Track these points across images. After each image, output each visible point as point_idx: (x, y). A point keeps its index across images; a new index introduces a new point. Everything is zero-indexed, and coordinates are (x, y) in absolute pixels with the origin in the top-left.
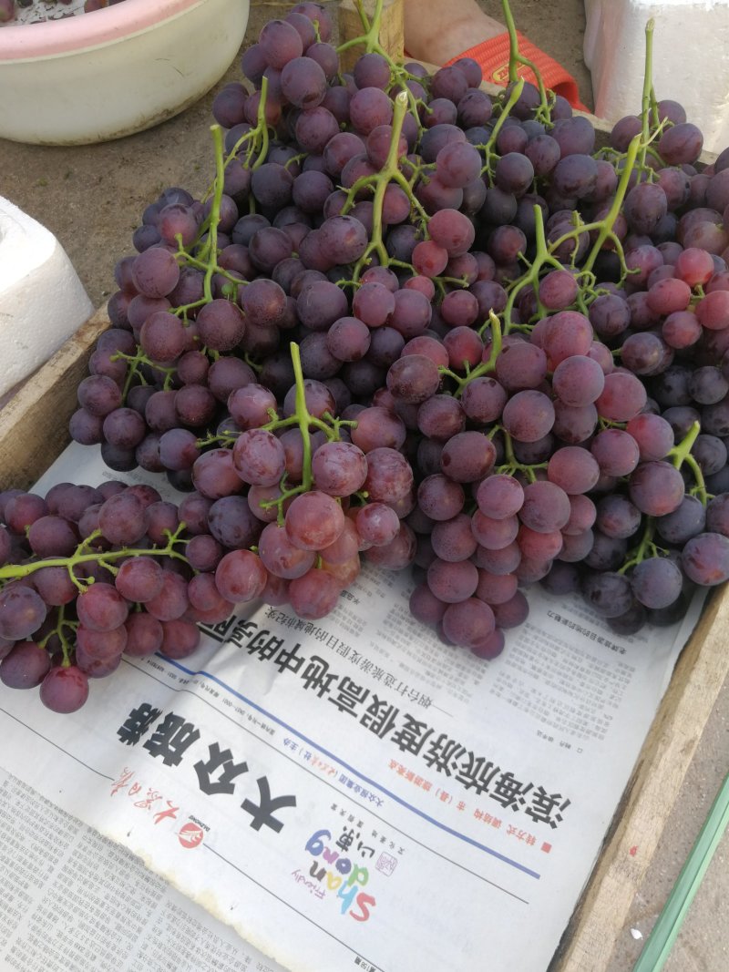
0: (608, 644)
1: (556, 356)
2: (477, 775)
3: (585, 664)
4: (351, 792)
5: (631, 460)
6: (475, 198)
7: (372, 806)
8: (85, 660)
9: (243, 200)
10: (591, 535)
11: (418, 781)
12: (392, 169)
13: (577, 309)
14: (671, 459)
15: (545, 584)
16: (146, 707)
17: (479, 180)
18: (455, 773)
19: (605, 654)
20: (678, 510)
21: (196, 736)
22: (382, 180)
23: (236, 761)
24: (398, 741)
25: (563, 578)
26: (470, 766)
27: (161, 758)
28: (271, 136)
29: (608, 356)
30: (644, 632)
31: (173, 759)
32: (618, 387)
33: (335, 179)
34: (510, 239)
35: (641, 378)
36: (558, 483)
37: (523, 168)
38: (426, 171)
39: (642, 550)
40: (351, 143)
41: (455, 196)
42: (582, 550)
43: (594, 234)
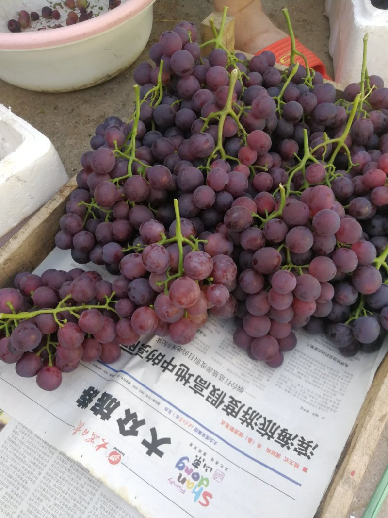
0: (339, 361)
1: (315, 209)
2: (268, 429)
3: (327, 371)
4: (200, 437)
5: (353, 265)
6: (272, 124)
7: (211, 444)
8: (61, 363)
9: (149, 123)
10: (331, 303)
11: (236, 432)
12: (229, 109)
13: (325, 184)
14: (375, 264)
15: (306, 329)
16: (91, 388)
17: (275, 116)
18: (256, 428)
19: (337, 366)
20: (378, 291)
21: (118, 405)
22: (223, 114)
23: (139, 419)
24: (226, 410)
25: (316, 325)
26: (264, 425)
27: (99, 416)
28: (164, 90)
29: (341, 209)
30: (358, 355)
31: (106, 417)
32: (347, 226)
33: (198, 113)
34: (290, 146)
35: (359, 221)
36: (314, 275)
37: (297, 109)
38: (246, 110)
39: (358, 312)
40: (206, 94)
41: (261, 123)
42: (326, 311)
43: (335, 145)
